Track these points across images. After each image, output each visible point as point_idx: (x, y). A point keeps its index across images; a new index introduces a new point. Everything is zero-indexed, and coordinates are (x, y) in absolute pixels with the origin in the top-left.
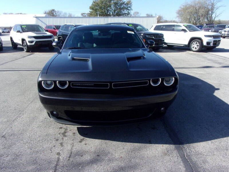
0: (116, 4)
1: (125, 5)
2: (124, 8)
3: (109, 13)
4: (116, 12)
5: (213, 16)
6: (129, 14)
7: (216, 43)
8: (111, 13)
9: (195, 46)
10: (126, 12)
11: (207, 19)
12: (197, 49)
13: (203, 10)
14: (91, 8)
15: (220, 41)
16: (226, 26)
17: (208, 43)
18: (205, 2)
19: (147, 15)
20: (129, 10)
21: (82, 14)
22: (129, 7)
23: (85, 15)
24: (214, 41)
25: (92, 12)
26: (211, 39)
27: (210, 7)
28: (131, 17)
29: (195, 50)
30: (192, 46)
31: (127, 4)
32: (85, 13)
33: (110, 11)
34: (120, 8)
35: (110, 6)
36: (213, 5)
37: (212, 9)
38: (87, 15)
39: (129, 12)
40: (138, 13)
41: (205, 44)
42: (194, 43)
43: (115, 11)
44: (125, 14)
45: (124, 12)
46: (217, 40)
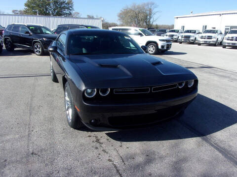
0: (56, 2)
1: (66, 4)
2: (64, 8)
3: (47, 12)
4: (56, 11)
5: (151, 20)
6: (70, 14)
7: (169, 47)
8: (51, 12)
9: (151, 49)
10: (67, 11)
11: (146, 23)
12: (153, 52)
13: (142, 15)
14: (26, 5)
15: (171, 44)
16: (167, 31)
17: (163, 47)
18: (143, 7)
19: (88, 16)
20: (70, 10)
21: (14, 11)
22: (70, 7)
23: (17, 12)
24: (167, 45)
25: (28, 10)
26: (165, 43)
27: (148, 12)
28: (72, 17)
29: (151, 53)
30: (149, 49)
31: (68, 4)
32: (17, 11)
33: (49, 10)
34: (60, 7)
35: (49, 4)
36: (150, 11)
37: (150, 14)
38: (19, 13)
39: (70, 13)
40: (78, 13)
41: (160, 47)
42: (151, 46)
43: (54, 10)
44: (67, 14)
45: (65, 12)
46: (169, 44)
